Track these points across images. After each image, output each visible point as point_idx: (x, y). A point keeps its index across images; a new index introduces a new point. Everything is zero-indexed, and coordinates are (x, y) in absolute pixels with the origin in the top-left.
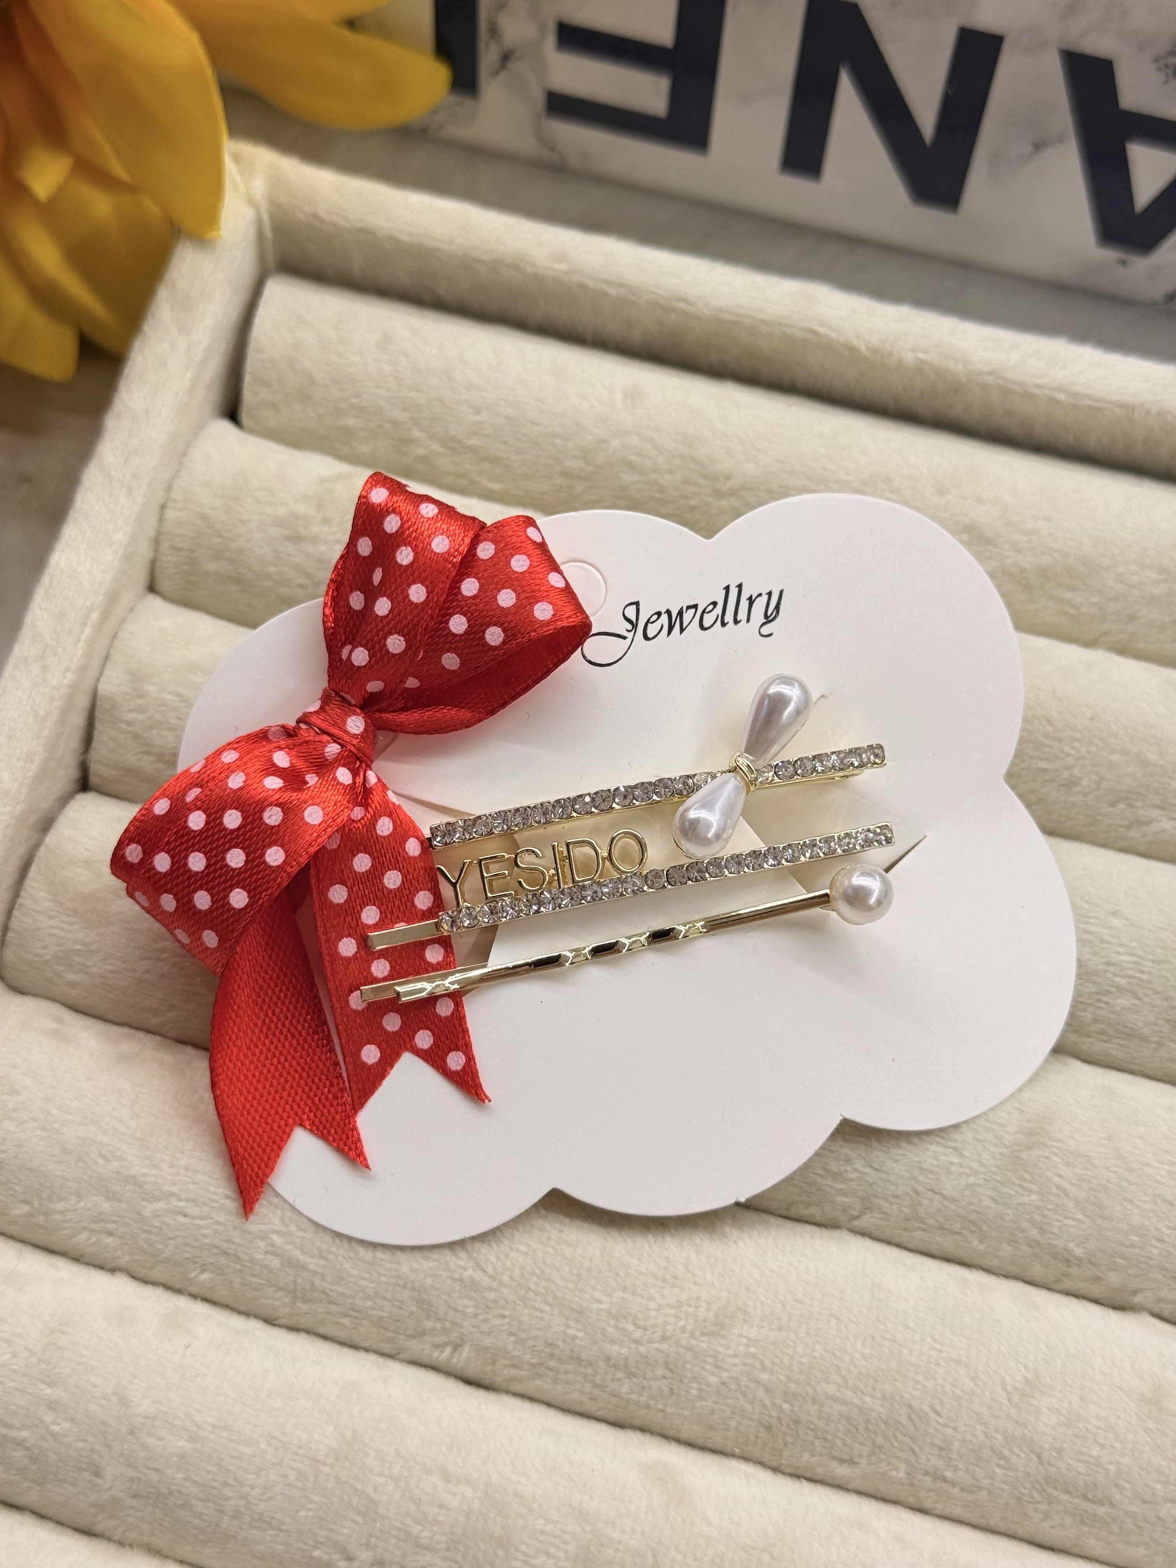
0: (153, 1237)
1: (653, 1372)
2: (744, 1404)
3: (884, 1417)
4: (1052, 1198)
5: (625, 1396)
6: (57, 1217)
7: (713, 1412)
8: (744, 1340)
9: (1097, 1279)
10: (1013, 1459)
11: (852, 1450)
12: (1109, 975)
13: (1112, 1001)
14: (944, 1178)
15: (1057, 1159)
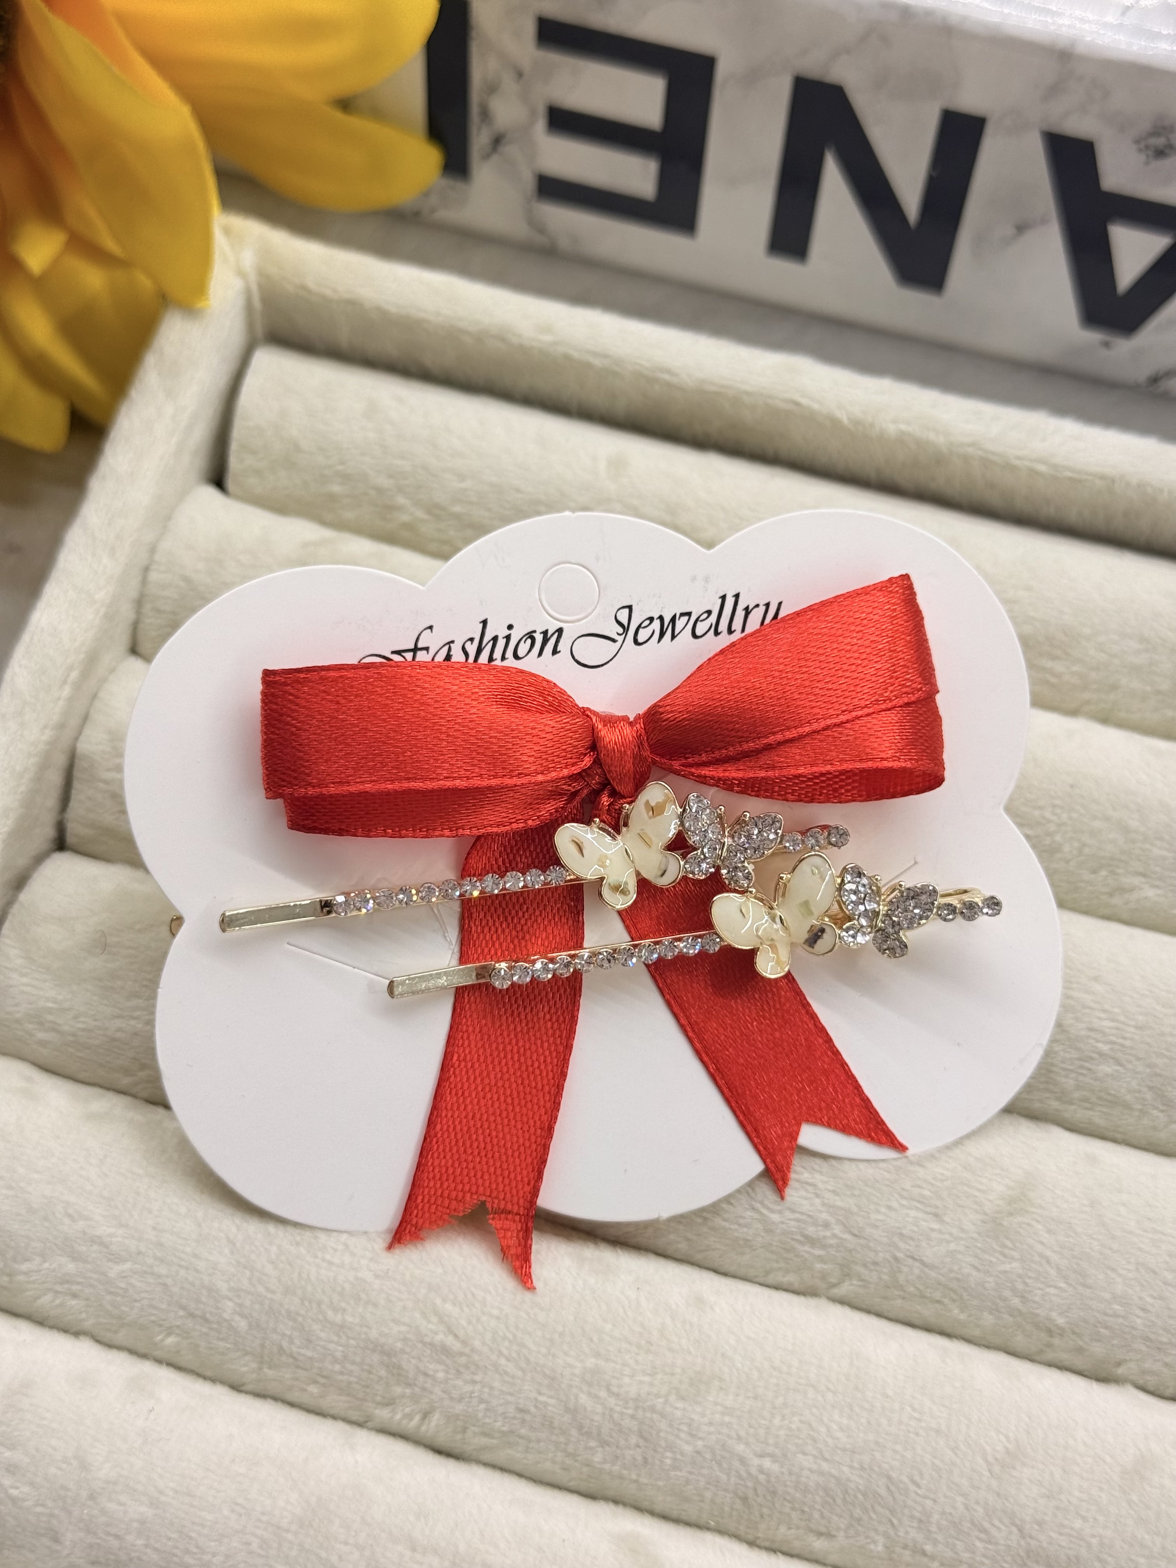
0: (118, 1299)
1: (626, 1440)
2: (718, 1473)
3: (862, 1488)
4: (1033, 1265)
5: (598, 1466)
6: (22, 1278)
7: (687, 1482)
8: (719, 1408)
9: (1080, 1350)
10: (994, 1532)
11: (829, 1522)
12: (1092, 1041)
13: (1093, 1067)
14: (924, 1244)
15: (1040, 1227)
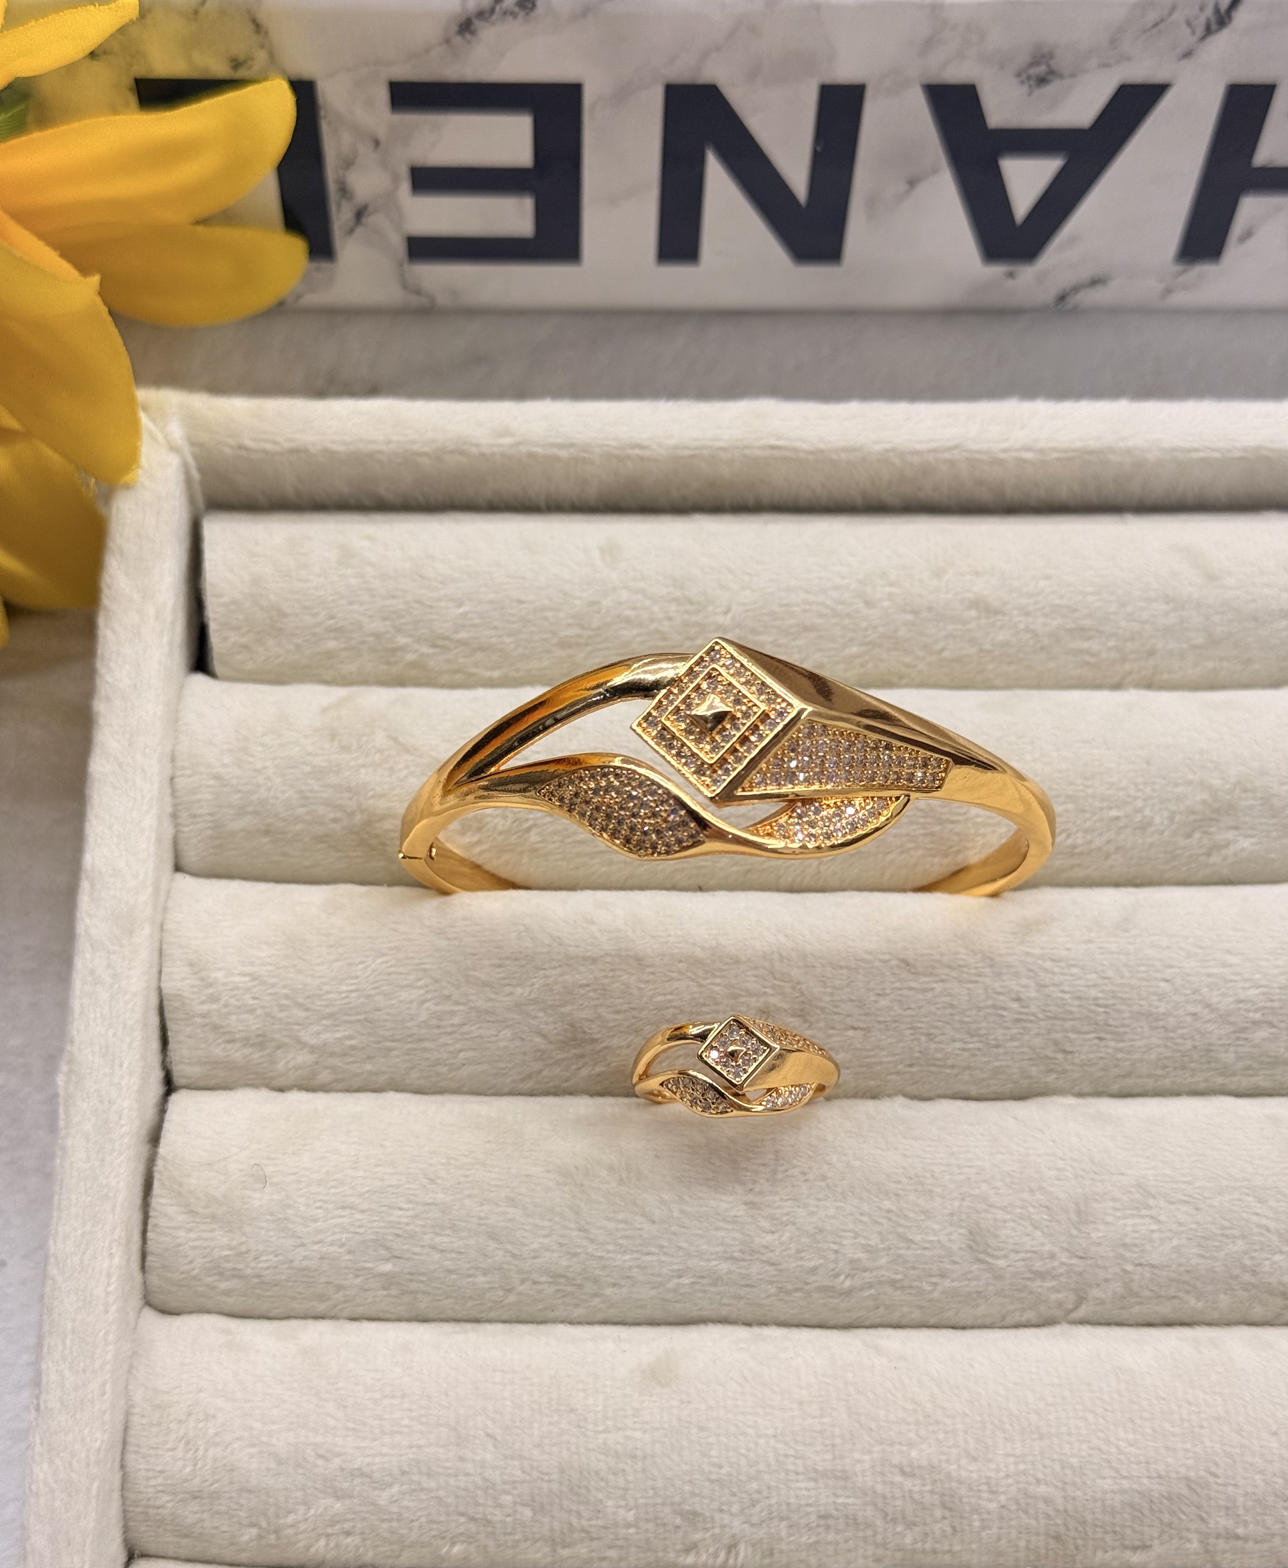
1: (932, 1516)
2: (1028, 1521)
3: (1164, 1494)
5: (910, 1547)
6: (290, 1531)
7: (999, 1539)
8: (1011, 1459)
11: (1142, 1534)
14: (1148, 1248)
15: (1250, 1199)
